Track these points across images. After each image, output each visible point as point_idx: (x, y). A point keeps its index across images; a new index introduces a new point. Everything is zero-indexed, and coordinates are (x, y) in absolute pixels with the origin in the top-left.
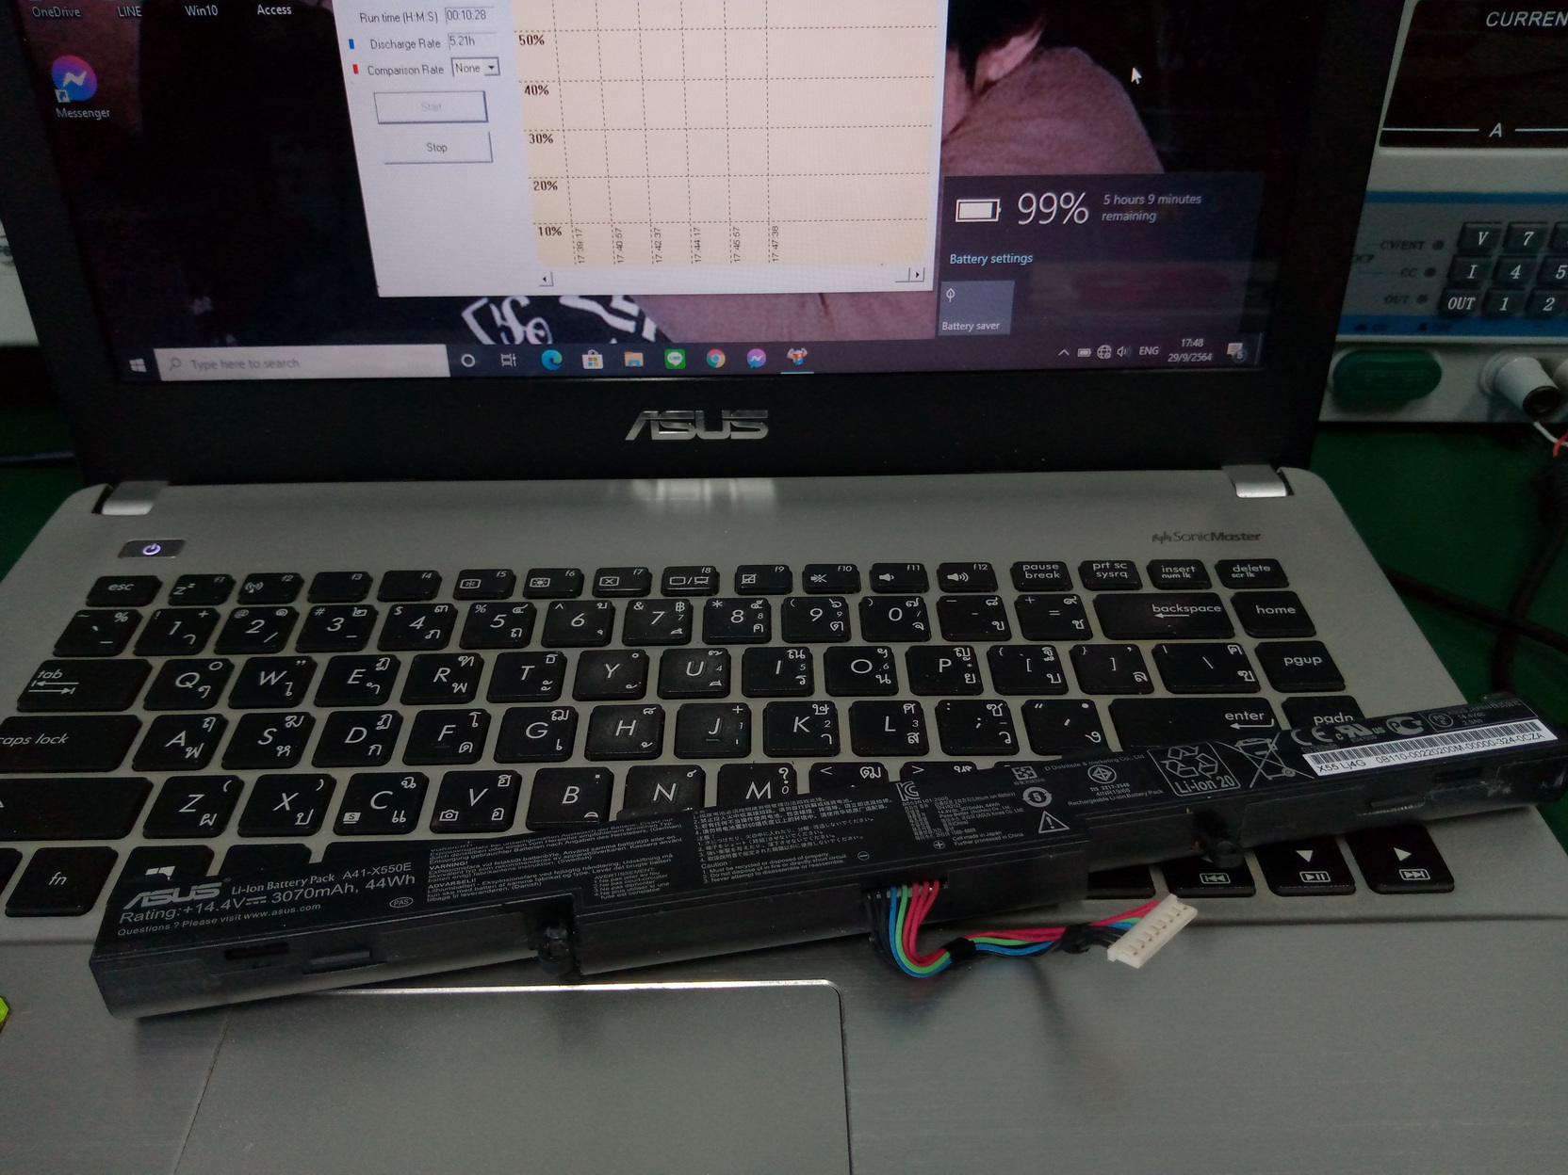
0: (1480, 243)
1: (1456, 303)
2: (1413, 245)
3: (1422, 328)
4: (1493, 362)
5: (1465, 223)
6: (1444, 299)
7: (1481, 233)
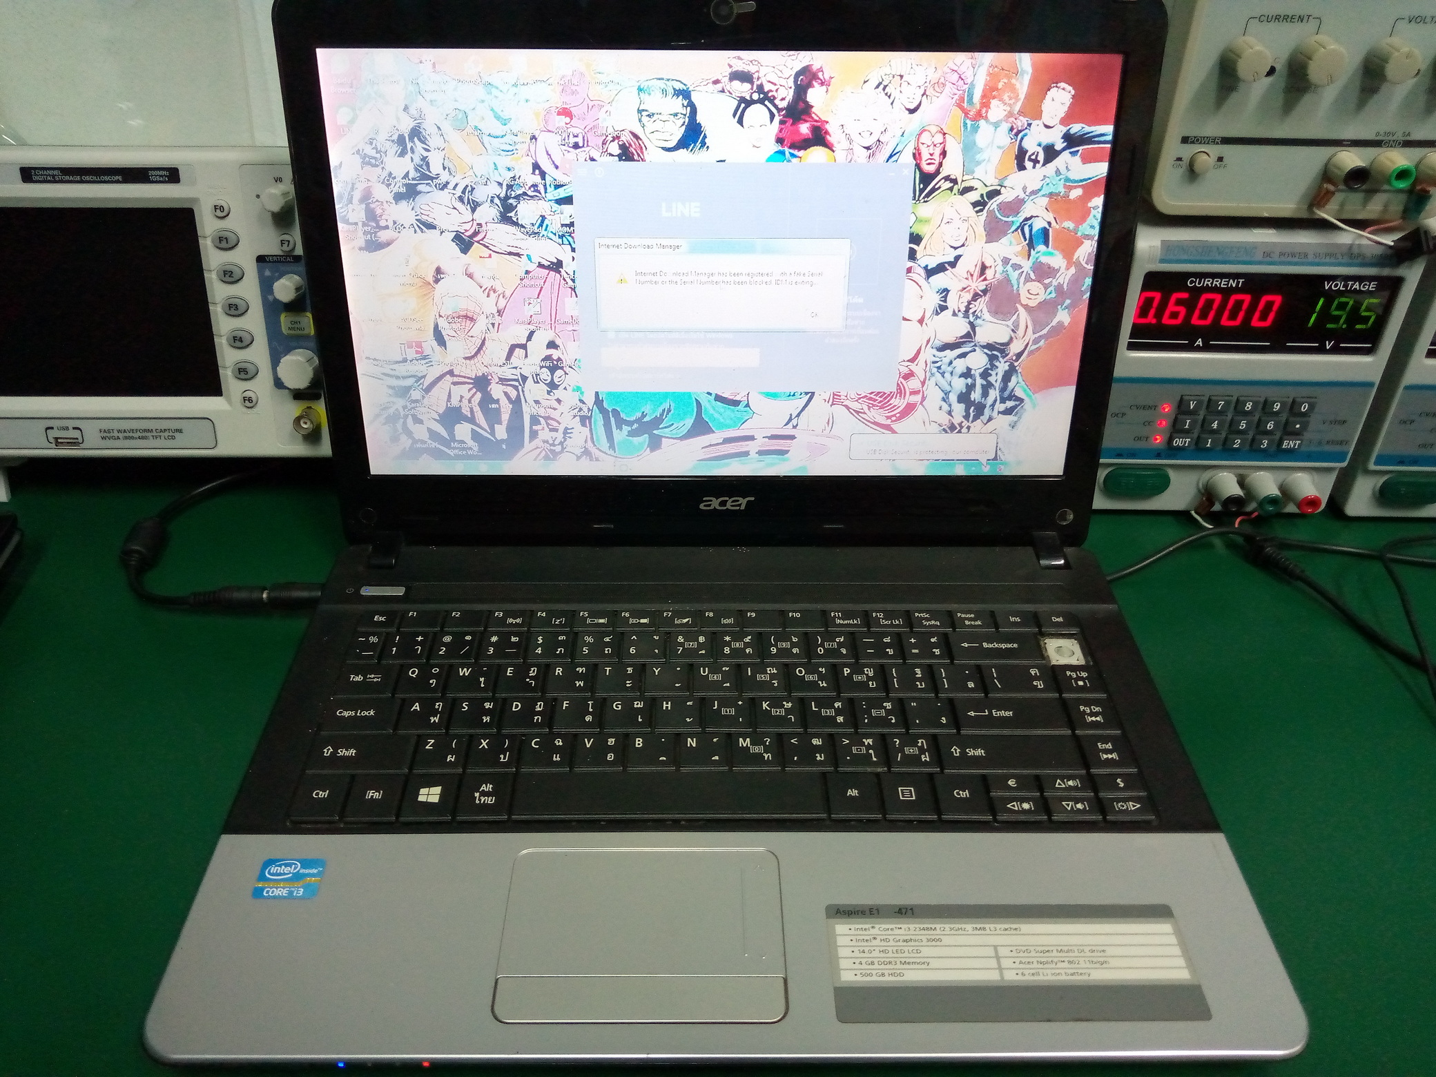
0: (1192, 407)
1: (1178, 442)
2: (1150, 407)
3: (1158, 456)
4: (1206, 475)
5: (1182, 396)
6: (1170, 440)
7: (1191, 402)
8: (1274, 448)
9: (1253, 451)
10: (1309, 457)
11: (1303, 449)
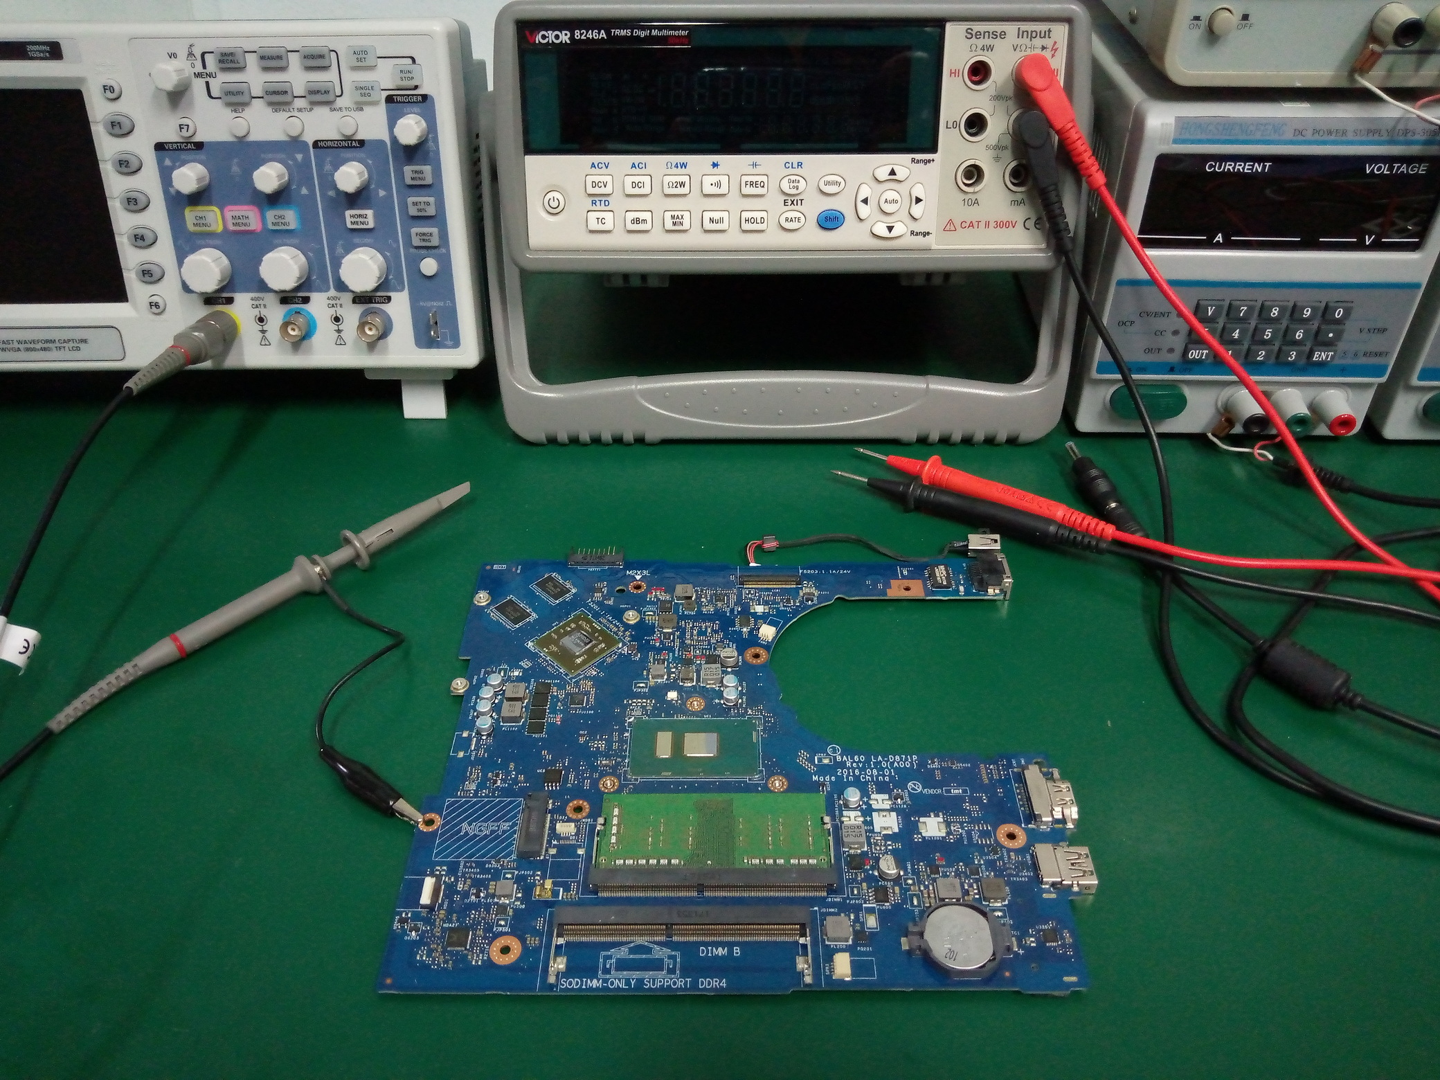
0: (1209, 314)
1: (1194, 354)
2: (1163, 315)
3: (1172, 370)
4: (1226, 393)
5: (1200, 301)
6: (1185, 351)
7: (1209, 308)
8: (1303, 361)
9: (1280, 364)
10: (1343, 371)
11: (1337, 361)
